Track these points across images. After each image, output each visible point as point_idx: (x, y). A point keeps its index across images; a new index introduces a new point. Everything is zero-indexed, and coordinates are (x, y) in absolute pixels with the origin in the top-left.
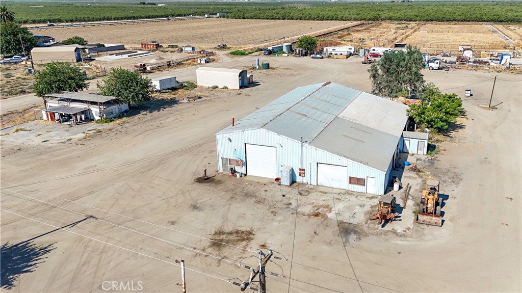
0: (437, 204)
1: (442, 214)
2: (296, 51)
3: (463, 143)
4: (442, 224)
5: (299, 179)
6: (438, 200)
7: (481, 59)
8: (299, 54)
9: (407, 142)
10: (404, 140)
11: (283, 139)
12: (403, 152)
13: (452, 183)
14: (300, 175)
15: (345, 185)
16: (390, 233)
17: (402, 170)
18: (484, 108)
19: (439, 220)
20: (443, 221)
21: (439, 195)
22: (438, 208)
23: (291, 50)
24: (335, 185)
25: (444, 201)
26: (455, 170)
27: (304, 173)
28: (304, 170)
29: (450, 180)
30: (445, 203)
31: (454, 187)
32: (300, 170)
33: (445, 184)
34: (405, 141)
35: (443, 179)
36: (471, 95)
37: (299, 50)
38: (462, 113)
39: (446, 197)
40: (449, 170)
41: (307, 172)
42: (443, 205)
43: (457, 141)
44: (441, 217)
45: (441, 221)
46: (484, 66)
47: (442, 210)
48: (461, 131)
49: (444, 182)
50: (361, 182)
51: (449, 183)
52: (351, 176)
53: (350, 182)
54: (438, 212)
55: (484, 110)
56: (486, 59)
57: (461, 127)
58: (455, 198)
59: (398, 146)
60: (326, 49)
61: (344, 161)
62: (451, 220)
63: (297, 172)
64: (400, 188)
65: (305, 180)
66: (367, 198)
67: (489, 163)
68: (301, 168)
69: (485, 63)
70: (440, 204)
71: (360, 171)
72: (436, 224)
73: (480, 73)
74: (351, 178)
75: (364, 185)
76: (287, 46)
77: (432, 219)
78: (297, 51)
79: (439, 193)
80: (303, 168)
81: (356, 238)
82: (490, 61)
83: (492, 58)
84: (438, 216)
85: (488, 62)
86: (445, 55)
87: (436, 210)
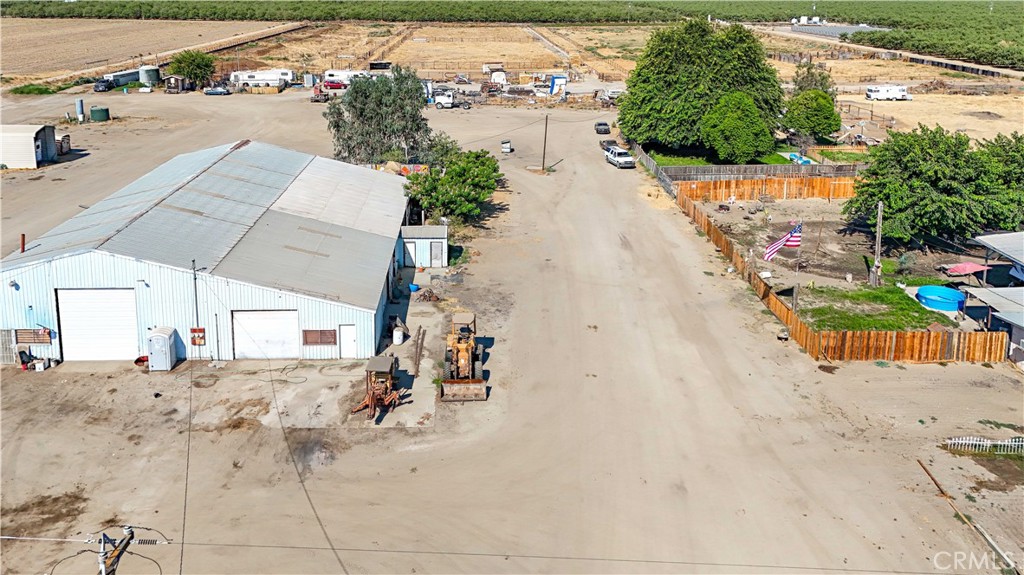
0: (475, 358)
1: (486, 375)
2: (169, 82)
3: (510, 237)
4: (488, 395)
5: (191, 352)
6: (476, 349)
7: (520, 86)
8: (176, 87)
9: (410, 247)
10: (404, 243)
11: (149, 269)
12: (405, 266)
13: (498, 314)
14: (194, 343)
15: (296, 349)
16: (392, 433)
17: (405, 301)
18: (535, 171)
19: (480, 388)
20: (488, 389)
21: (478, 340)
22: (478, 364)
23: (157, 79)
24: (275, 352)
25: (488, 350)
26: (500, 289)
27: (203, 338)
28: (203, 331)
29: (493, 309)
30: (488, 354)
31: (500, 320)
32: (193, 331)
33: (485, 318)
34: (408, 245)
35: (482, 308)
36: (512, 150)
37: (177, 80)
38: (501, 183)
39: (489, 342)
40: (489, 290)
41: (210, 335)
42: (486, 356)
43: (498, 234)
44: (484, 382)
45: (484, 390)
46: (527, 97)
47: (485, 367)
48: (502, 215)
49: (484, 313)
50: (328, 337)
51: (493, 315)
52: (307, 329)
53: (306, 342)
54: (478, 373)
55: (536, 174)
56: (529, 86)
57: (502, 208)
58: (504, 340)
59: (394, 256)
60: (236, 76)
61: (289, 299)
62: (503, 384)
63: (186, 338)
64: (406, 337)
65: (206, 352)
66: (342, 368)
67: (554, 267)
68: (195, 327)
69: (528, 92)
70: (480, 357)
71: (322, 314)
72: (477, 398)
73: (521, 110)
74: (306, 333)
75: (335, 343)
76: (147, 71)
77: (468, 389)
78: (173, 81)
79: (477, 335)
80: (201, 327)
81: (326, 458)
82: (535, 90)
83: (538, 84)
84: (479, 382)
85: (532, 91)
86: (461, 82)
87: (473, 369)
